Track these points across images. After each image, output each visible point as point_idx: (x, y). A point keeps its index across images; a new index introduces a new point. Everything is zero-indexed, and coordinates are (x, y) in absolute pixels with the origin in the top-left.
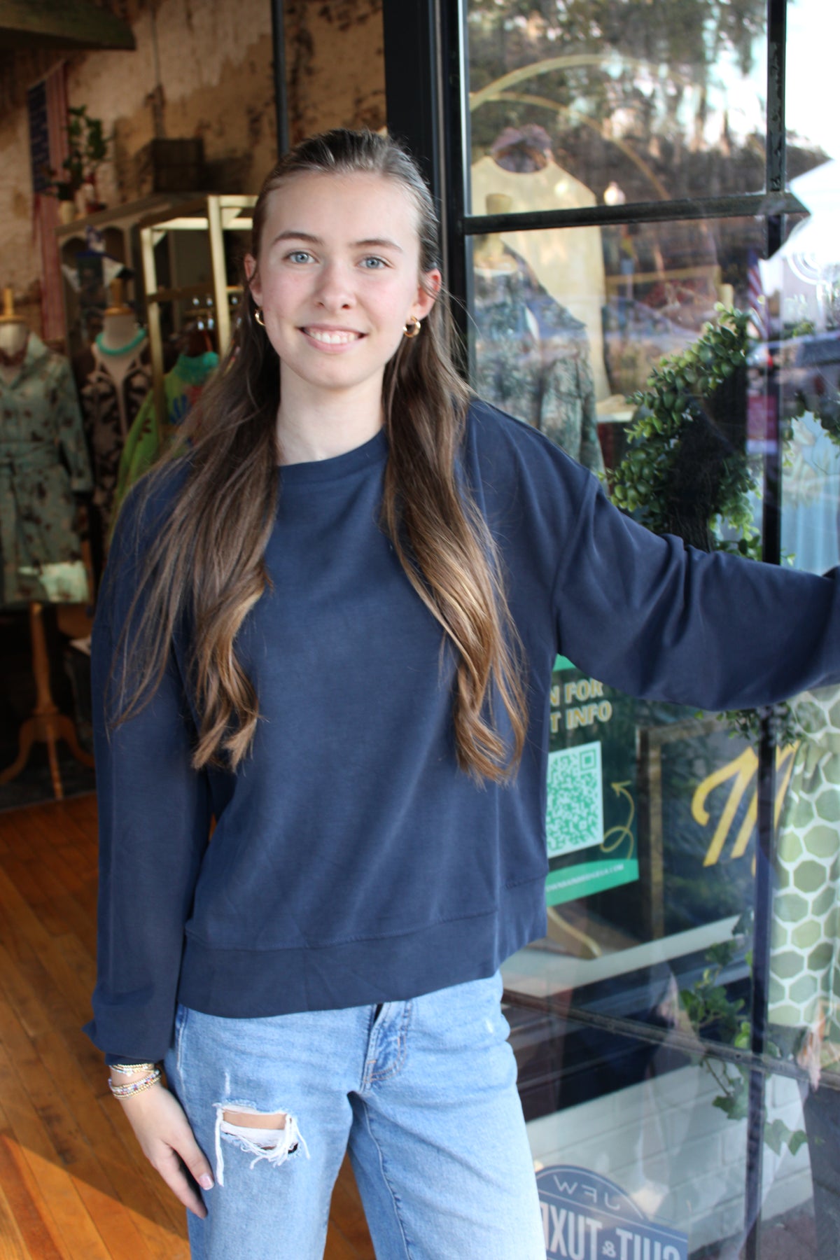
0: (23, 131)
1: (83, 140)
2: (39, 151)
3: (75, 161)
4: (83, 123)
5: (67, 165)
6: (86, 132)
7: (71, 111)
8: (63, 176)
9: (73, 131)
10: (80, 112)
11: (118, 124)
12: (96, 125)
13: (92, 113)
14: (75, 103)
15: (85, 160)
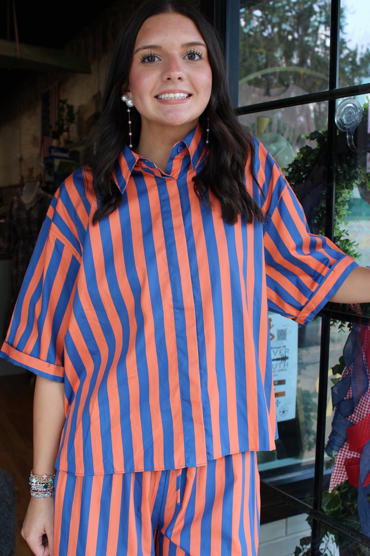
0: (39, 110)
1: (65, 113)
2: (45, 119)
3: (61, 122)
4: (65, 106)
5: (57, 124)
6: (66, 110)
7: (60, 101)
8: (55, 128)
9: (61, 110)
10: (64, 102)
11: (80, 107)
12: (71, 108)
13: (69, 103)
14: (63, 98)
15: (65, 122)
